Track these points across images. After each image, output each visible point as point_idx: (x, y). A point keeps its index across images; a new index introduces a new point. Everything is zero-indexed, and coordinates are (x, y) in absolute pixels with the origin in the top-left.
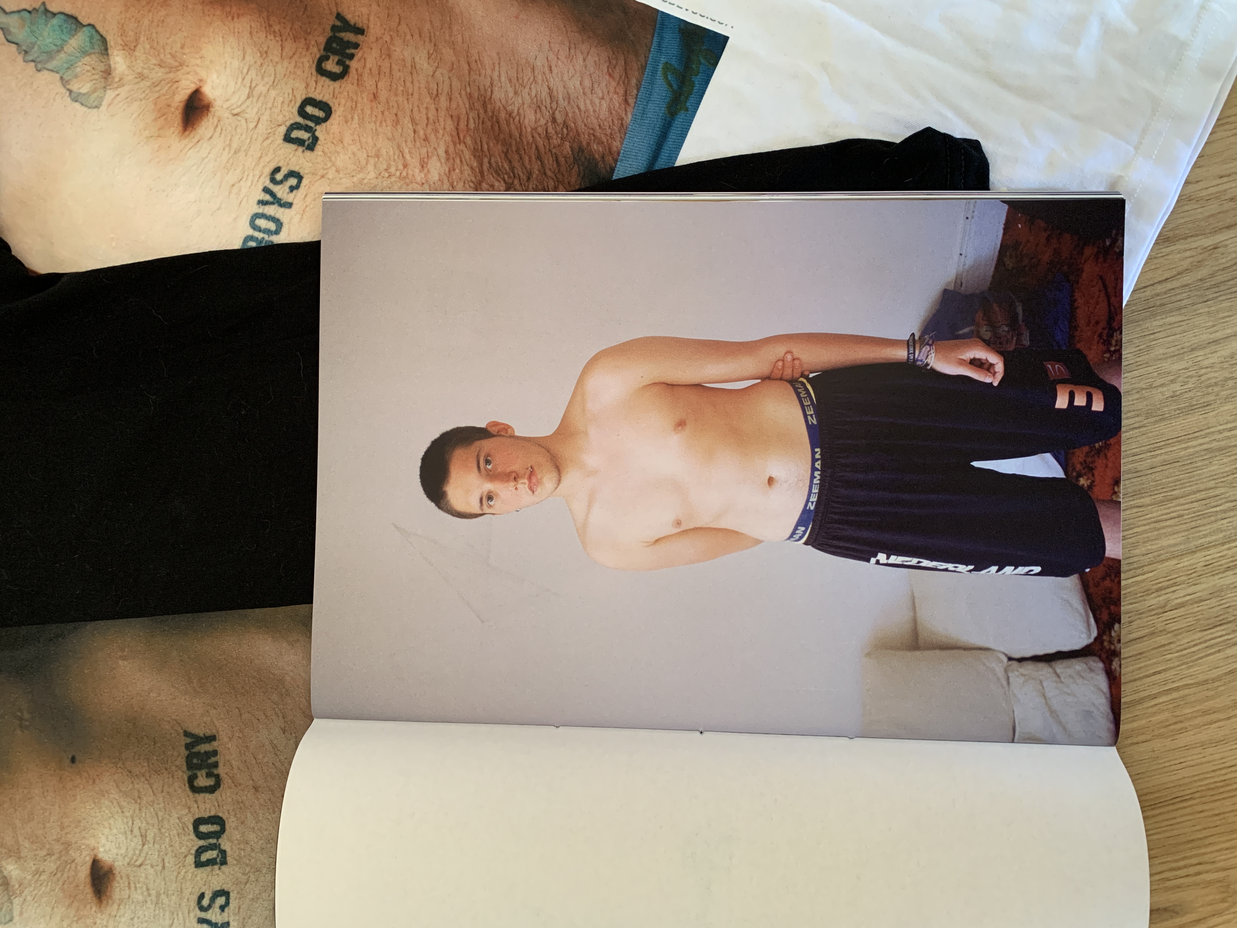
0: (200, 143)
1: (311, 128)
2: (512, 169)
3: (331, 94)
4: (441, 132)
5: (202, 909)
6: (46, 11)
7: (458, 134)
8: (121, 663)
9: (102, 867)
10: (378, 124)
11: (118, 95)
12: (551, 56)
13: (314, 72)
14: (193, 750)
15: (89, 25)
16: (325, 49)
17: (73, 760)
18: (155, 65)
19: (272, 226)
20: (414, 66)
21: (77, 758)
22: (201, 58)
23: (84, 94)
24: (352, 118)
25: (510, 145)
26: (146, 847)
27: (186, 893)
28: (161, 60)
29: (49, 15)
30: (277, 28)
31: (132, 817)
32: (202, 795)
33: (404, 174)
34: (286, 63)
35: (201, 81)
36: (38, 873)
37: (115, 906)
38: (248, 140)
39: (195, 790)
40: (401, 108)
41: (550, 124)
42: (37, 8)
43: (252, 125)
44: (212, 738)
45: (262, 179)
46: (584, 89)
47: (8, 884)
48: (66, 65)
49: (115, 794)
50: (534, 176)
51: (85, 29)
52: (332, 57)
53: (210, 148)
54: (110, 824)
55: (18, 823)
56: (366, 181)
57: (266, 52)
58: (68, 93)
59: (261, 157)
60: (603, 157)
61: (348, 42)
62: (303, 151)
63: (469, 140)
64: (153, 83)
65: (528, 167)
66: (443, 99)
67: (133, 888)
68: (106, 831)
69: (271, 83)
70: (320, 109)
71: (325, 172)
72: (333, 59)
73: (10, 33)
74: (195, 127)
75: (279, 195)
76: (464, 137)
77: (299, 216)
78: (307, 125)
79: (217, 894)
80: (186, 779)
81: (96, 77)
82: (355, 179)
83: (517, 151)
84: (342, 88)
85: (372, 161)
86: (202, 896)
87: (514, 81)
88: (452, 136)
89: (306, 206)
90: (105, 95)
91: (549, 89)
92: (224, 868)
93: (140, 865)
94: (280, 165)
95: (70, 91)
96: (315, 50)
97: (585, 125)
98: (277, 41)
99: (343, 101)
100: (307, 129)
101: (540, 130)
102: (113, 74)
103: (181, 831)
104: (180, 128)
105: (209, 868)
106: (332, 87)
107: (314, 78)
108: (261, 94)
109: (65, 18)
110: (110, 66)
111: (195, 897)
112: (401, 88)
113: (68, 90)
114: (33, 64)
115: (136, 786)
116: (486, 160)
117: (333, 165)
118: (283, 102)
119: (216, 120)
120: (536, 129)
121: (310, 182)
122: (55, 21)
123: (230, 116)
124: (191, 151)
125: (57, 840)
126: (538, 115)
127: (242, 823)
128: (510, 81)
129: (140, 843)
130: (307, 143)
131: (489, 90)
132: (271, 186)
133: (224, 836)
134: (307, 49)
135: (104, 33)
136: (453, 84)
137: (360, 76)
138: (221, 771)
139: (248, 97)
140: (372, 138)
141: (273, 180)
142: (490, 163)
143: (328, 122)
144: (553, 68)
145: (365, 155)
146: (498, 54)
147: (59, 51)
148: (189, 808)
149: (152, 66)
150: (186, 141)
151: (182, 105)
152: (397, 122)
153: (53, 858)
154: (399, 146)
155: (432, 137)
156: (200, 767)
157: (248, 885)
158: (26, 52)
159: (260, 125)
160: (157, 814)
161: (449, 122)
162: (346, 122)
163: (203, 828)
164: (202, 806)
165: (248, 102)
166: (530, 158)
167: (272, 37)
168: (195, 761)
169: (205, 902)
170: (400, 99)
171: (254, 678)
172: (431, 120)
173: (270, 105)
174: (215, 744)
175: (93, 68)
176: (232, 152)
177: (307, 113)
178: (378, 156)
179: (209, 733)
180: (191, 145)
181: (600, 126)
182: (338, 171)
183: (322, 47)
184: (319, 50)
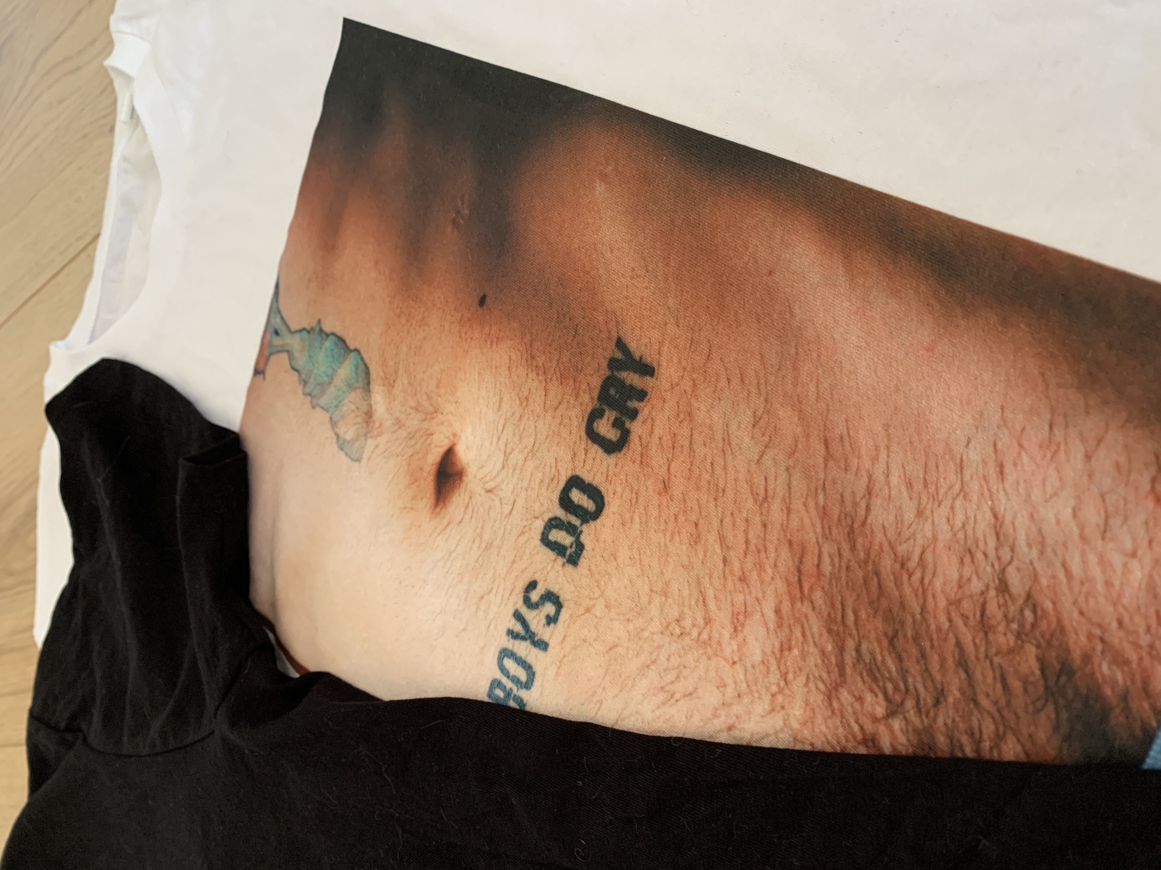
0: (450, 528)
1: (575, 528)
2: (904, 673)
3: (605, 475)
4: (770, 571)
7: (800, 581)
10: (668, 535)
11: (377, 446)
12: (1005, 440)
13: (584, 436)
15: (356, 350)
16: (600, 398)
18: (412, 408)
19: (522, 674)
20: (727, 440)
22: (456, 402)
23: (349, 442)
24: (632, 520)
25: (902, 623)
28: (418, 402)
30: (540, 360)
33: (705, 636)
34: (549, 417)
35: (455, 436)
38: (502, 532)
40: (704, 514)
41: (992, 593)
42: (314, 327)
43: (507, 509)
45: (513, 598)
46: (1082, 528)
48: (335, 402)
50: (951, 699)
51: (352, 355)
52: (607, 413)
53: (459, 537)
56: (646, 634)
57: (527, 399)
58: (335, 438)
59: (514, 562)
60: (1125, 697)
61: (632, 387)
62: (563, 565)
63: (818, 596)
64: (410, 433)
65: (938, 677)
66: (776, 506)
69: (530, 447)
70: (590, 497)
71: (592, 603)
72: (610, 415)
73: (294, 358)
74: (446, 502)
75: (533, 627)
76: (811, 589)
77: (554, 668)
78: (569, 523)
81: (359, 419)
82: (631, 627)
83: (916, 639)
84: (619, 467)
85: (657, 600)
87: (918, 486)
88: (789, 584)
89: (564, 656)
90: (365, 445)
91: (995, 516)
94: (537, 577)
95: (338, 436)
96: (587, 398)
97: (1082, 613)
98: (540, 382)
99: (619, 490)
100: (571, 530)
101: (966, 604)
102: (374, 418)
104: (432, 501)
106: (605, 463)
107: (583, 446)
108: (517, 465)
109: (336, 340)
110: (371, 406)
112: (707, 477)
113: (336, 434)
114: (309, 399)
116: (850, 644)
117: (603, 595)
118: (542, 483)
119: (467, 496)
120: (958, 603)
121: (571, 616)
122: (329, 344)
123: (483, 492)
124: (440, 537)
126: (967, 571)
128: (910, 485)
130: (568, 552)
131: (863, 505)
132: (524, 611)
134: (577, 396)
135: (367, 361)
136: (794, 483)
137: (645, 447)
139: (503, 467)
140: (659, 560)
141: (527, 601)
142: (858, 650)
143: (599, 521)
144: (1008, 468)
145: (647, 588)
147: (329, 384)
149: (409, 410)
150: (436, 521)
151: (434, 469)
152: (696, 539)
154: (699, 583)
155: (754, 577)
158: (305, 383)
159: (514, 512)
161: (785, 553)
162: (623, 524)
165: (504, 474)
166: (943, 661)
167: (533, 375)
170: (704, 496)
172: (752, 547)
173: (525, 484)
175: (357, 408)
176: (483, 546)
177: (571, 502)
178: (665, 594)
180: (441, 527)
181: (1120, 623)
182: (608, 607)
183: (596, 393)
184: (592, 398)
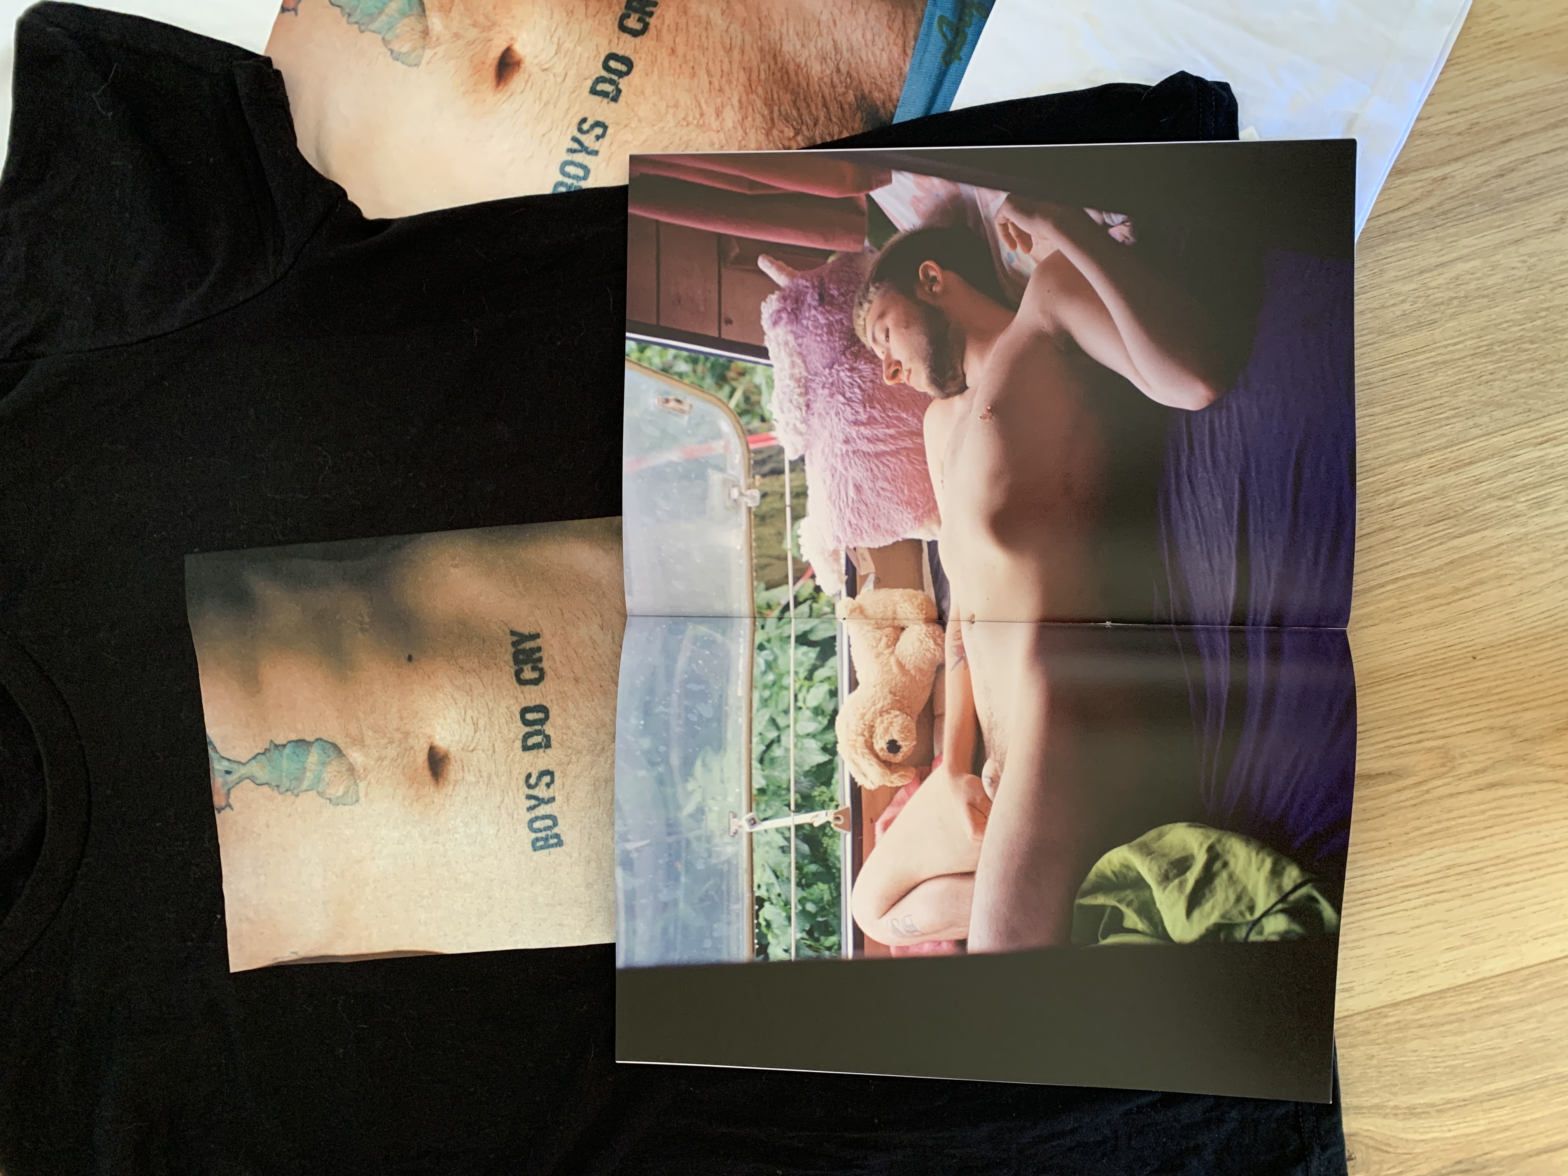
0: (513, 97)
1: (615, 81)
2: (800, 116)
3: (633, 50)
4: (735, 83)
5: (530, 787)
7: (750, 85)
8: (452, 570)
9: (437, 754)
10: (676, 76)
11: (436, 54)
12: (836, 12)
13: (617, 29)
14: (520, 647)
16: (626, 7)
17: (410, 658)
18: (469, 25)
19: (580, 172)
20: (709, 22)
21: (414, 656)
22: (512, 18)
23: (405, 54)
24: (652, 71)
25: (798, 94)
26: (478, 734)
27: (515, 773)
28: (475, 21)
31: (465, 708)
32: (528, 687)
33: (701, 122)
34: (590, 21)
35: (511, 39)
36: (381, 759)
37: (451, 787)
38: (556, 94)
39: (522, 682)
40: (697, 61)
41: (834, 74)
43: (559, 80)
44: (536, 636)
45: (570, 130)
46: (866, 41)
47: (353, 769)
48: (387, 27)
49: (448, 688)
50: (821, 122)
52: (632, 15)
53: (522, 101)
54: (444, 715)
55: (362, 715)
56: (666, 129)
57: (572, 12)
58: (389, 53)
59: (568, 109)
60: (884, 103)
62: (608, 103)
63: (760, 90)
64: (468, 42)
65: (815, 113)
66: (736, 53)
67: (466, 771)
68: (442, 721)
69: (577, 40)
70: (622, 63)
71: (628, 121)
72: (634, 17)
74: (507, 81)
75: (586, 144)
76: (756, 87)
77: (604, 164)
78: (611, 79)
79: (543, 774)
80: (513, 673)
81: (416, 37)
82: (656, 128)
83: (804, 99)
84: (643, 43)
85: (671, 111)
86: (529, 776)
87: (801, 34)
88: (745, 87)
89: (612, 154)
90: (424, 54)
91: (834, 41)
92: (548, 751)
93: (473, 750)
94: (586, 115)
95: (392, 51)
96: (617, 8)
97: (867, 75)
99: (644, 56)
100: (612, 82)
101: (825, 79)
102: (431, 34)
103: (509, 719)
104: (494, 83)
105: (534, 752)
106: (633, 43)
107: (616, 35)
108: (568, 50)
110: (427, 27)
111: (523, 776)
113: (390, 49)
114: (356, 26)
115: (468, 680)
116: (776, 109)
117: (636, 115)
118: (588, 58)
119: (526, 76)
120: (822, 78)
121: (615, 131)
123: (539, 71)
124: (505, 103)
125: (398, 730)
126: (824, 67)
127: (565, 710)
128: (798, 34)
129: (473, 730)
130: (611, 95)
131: (779, 44)
132: (579, 136)
133: (548, 723)
134: (610, 7)
136: (746, 38)
137: (659, 31)
138: (545, 665)
139: (556, 54)
140: (671, 89)
141: (580, 130)
142: (779, 111)
143: (630, 76)
144: (838, 22)
145: (664, 106)
146: (786, 9)
147: (380, 14)
148: (517, 698)
149: (467, 26)
150: (499, 96)
151: (495, 62)
152: (693, 75)
153: (394, 745)
154: (696, 97)
155: (726, 88)
156: (525, 662)
157: (570, 765)
159: (567, 79)
160: (487, 705)
161: (742, 73)
162: (647, 75)
163: (530, 716)
164: (528, 696)
165: (556, 59)
166: (816, 105)
168: (521, 657)
169: (533, 781)
170: (696, 53)
171: (574, 581)
172: (725, 73)
173: (576, 60)
174: (539, 641)
175: (412, 29)
176: (542, 104)
177: (610, 67)
178: (676, 106)
179: (533, 632)
180: (505, 98)
181: (880, 75)
182: (640, 121)
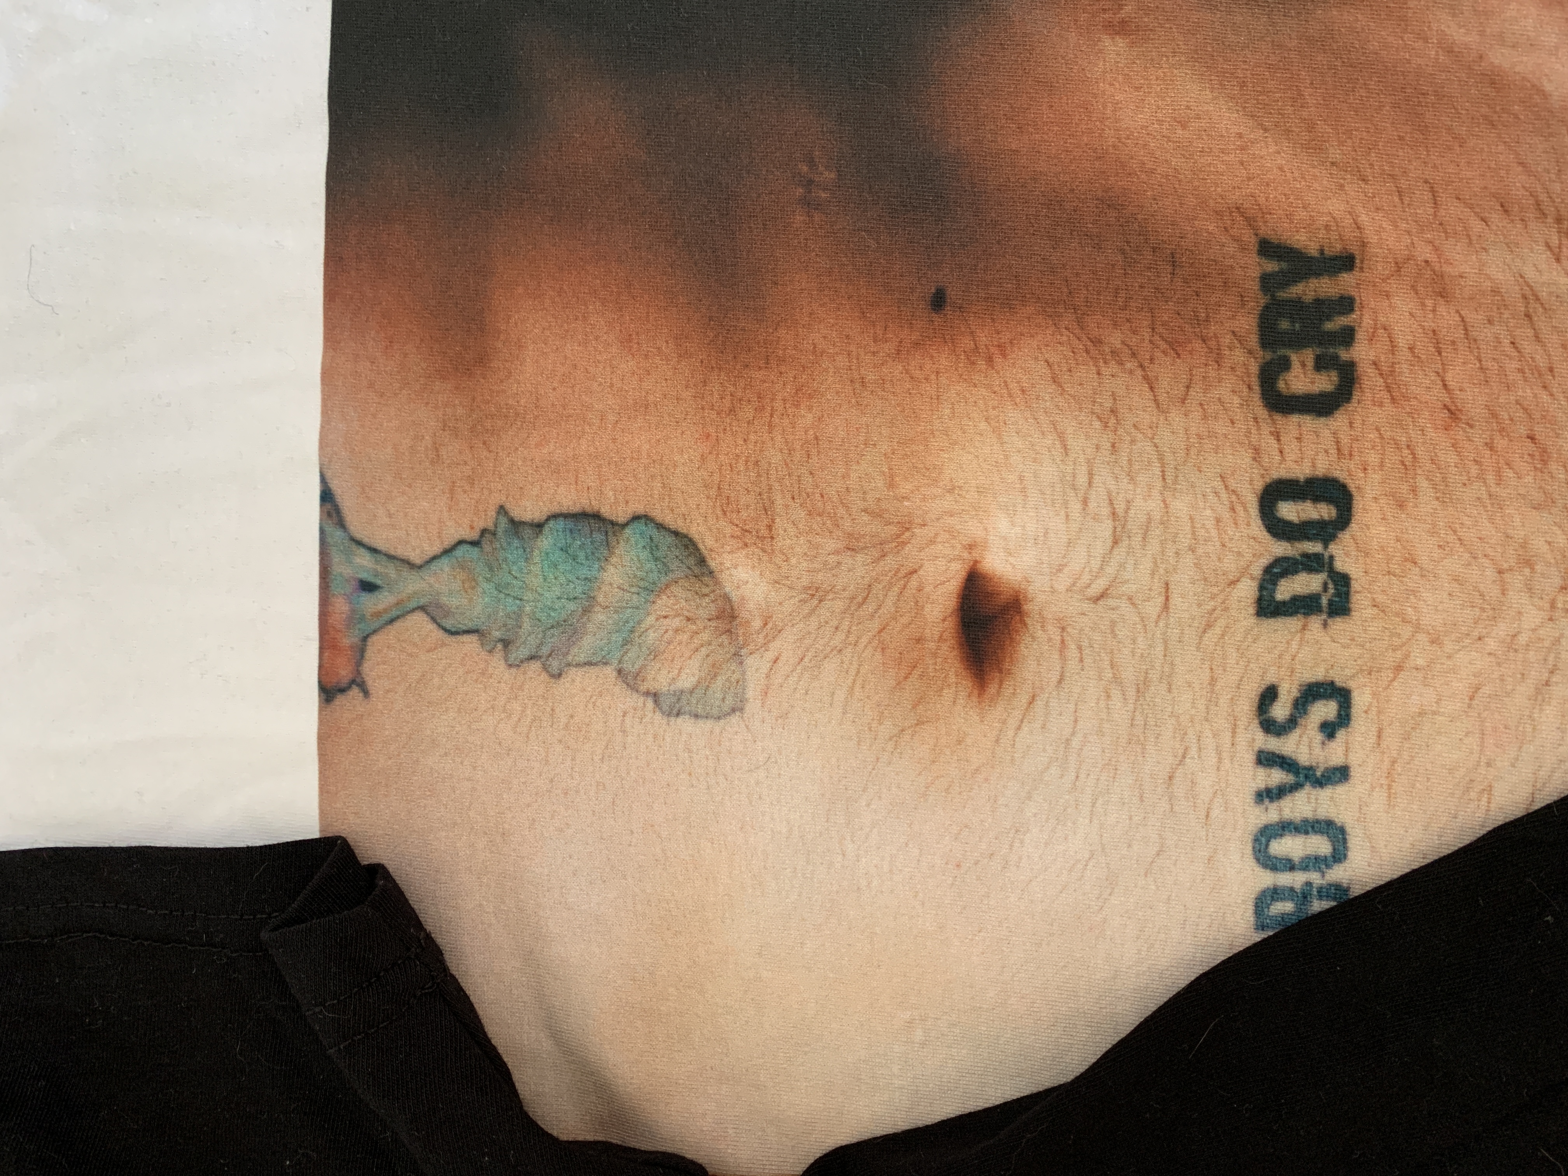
0: (1039, 703)
1: (1318, 557)
3: (1333, 451)
6: (516, 525)
10: (1491, 478)
11: (775, 660)
13: (1262, 412)
15: (636, 518)
16: (1266, 345)
18: (837, 552)
19: (1320, 845)
22: (951, 491)
23: (693, 691)
24: (1414, 490)
28: (850, 535)
29: (527, 532)
30: (1115, 339)
34: (1176, 417)
35: (971, 547)
38: (1160, 649)
40: (1537, 416)
42: (490, 525)
43: (1152, 608)
45: (1243, 738)
51: (628, 531)
52: (1294, 358)
53: (1072, 707)
57: (1113, 412)
58: (650, 703)
59: (1213, 681)
61: (1318, 302)
62: (1325, 625)
64: (852, 598)
69: (1159, 484)
70: (1316, 499)
71: (1399, 654)
72: (1303, 358)
73: (447, 614)
74: (1006, 666)
75: (1303, 758)
77: (1380, 796)
78: (1306, 556)
81: (705, 636)
82: (1491, 644)
84: (1357, 424)
85: (1516, 580)
89: (1394, 762)
90: (744, 673)
94: (1271, 678)
95: (656, 696)
96: (1239, 356)
98: (1131, 372)
99: (1373, 458)
100: (1311, 563)
102: (744, 615)
104: (967, 683)
106: (1326, 433)
107: (1266, 429)
108: (1149, 520)
109: (570, 524)
110: (727, 598)
112: (1515, 365)
113: (647, 693)
114: (536, 665)
117: (1418, 628)
118: (1218, 520)
119: (1053, 631)
121: (1374, 694)
122: (546, 542)
123: (1086, 606)
124: (1025, 728)
130: (1324, 601)
132: (1274, 744)
134: (1220, 362)
135: (680, 525)
137: (1389, 375)
139: (1116, 542)
140: (1491, 520)
141: (1269, 726)
143: (1354, 526)
147: (586, 611)
149: (833, 559)
150: (998, 712)
151: (951, 624)
158: (506, 643)
159: (1176, 600)
162: (1401, 505)
165: (1120, 553)
167: (1113, 367)
175: (688, 619)
176: (1131, 692)
177: (1289, 523)
178: (1527, 562)
180: (1017, 714)
182: (1435, 641)
183: (1254, 340)
184: (1250, 352)
